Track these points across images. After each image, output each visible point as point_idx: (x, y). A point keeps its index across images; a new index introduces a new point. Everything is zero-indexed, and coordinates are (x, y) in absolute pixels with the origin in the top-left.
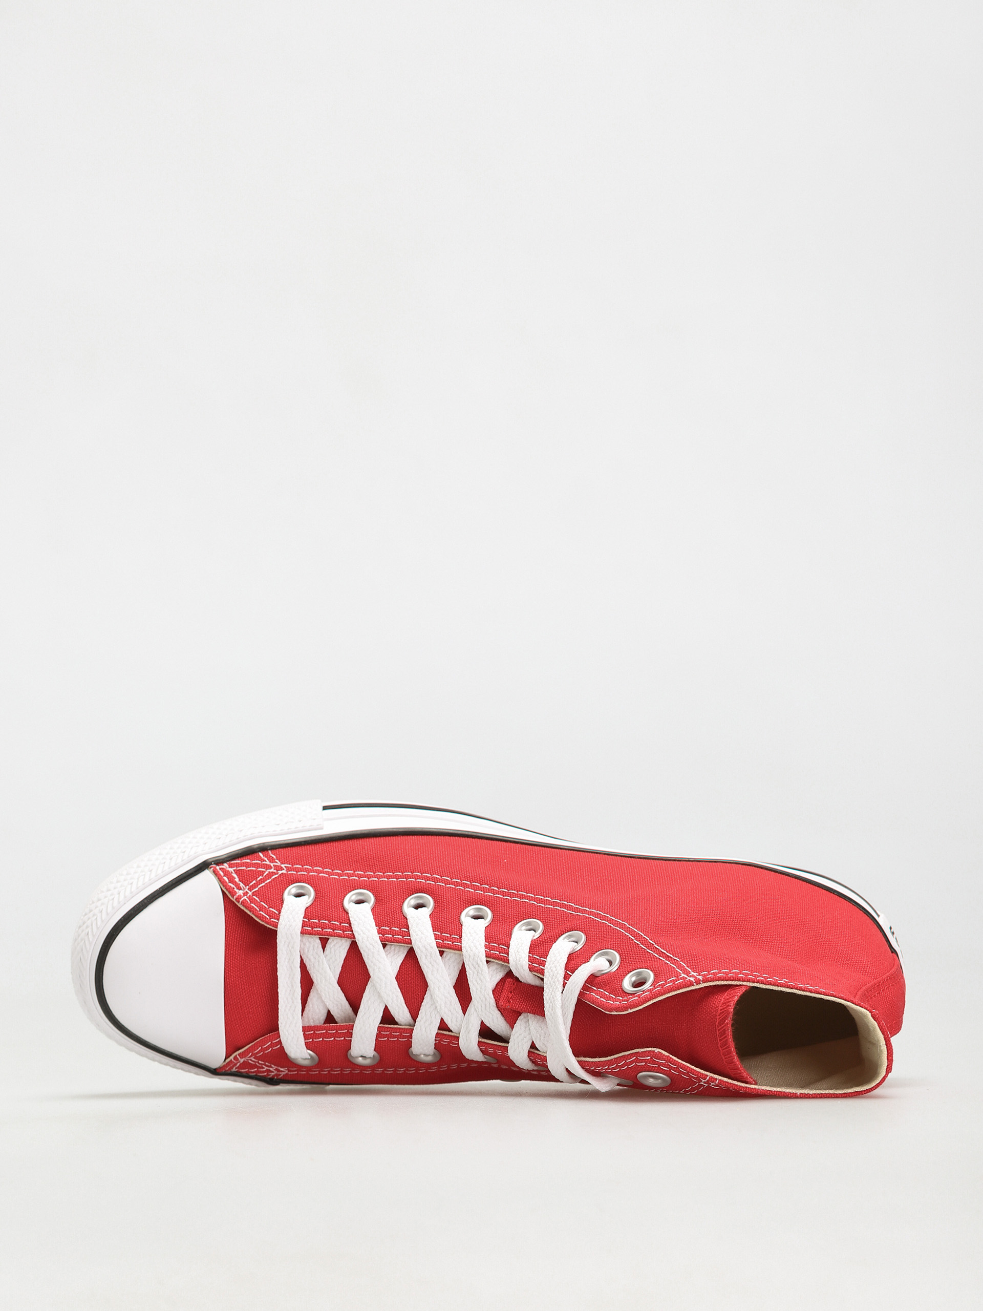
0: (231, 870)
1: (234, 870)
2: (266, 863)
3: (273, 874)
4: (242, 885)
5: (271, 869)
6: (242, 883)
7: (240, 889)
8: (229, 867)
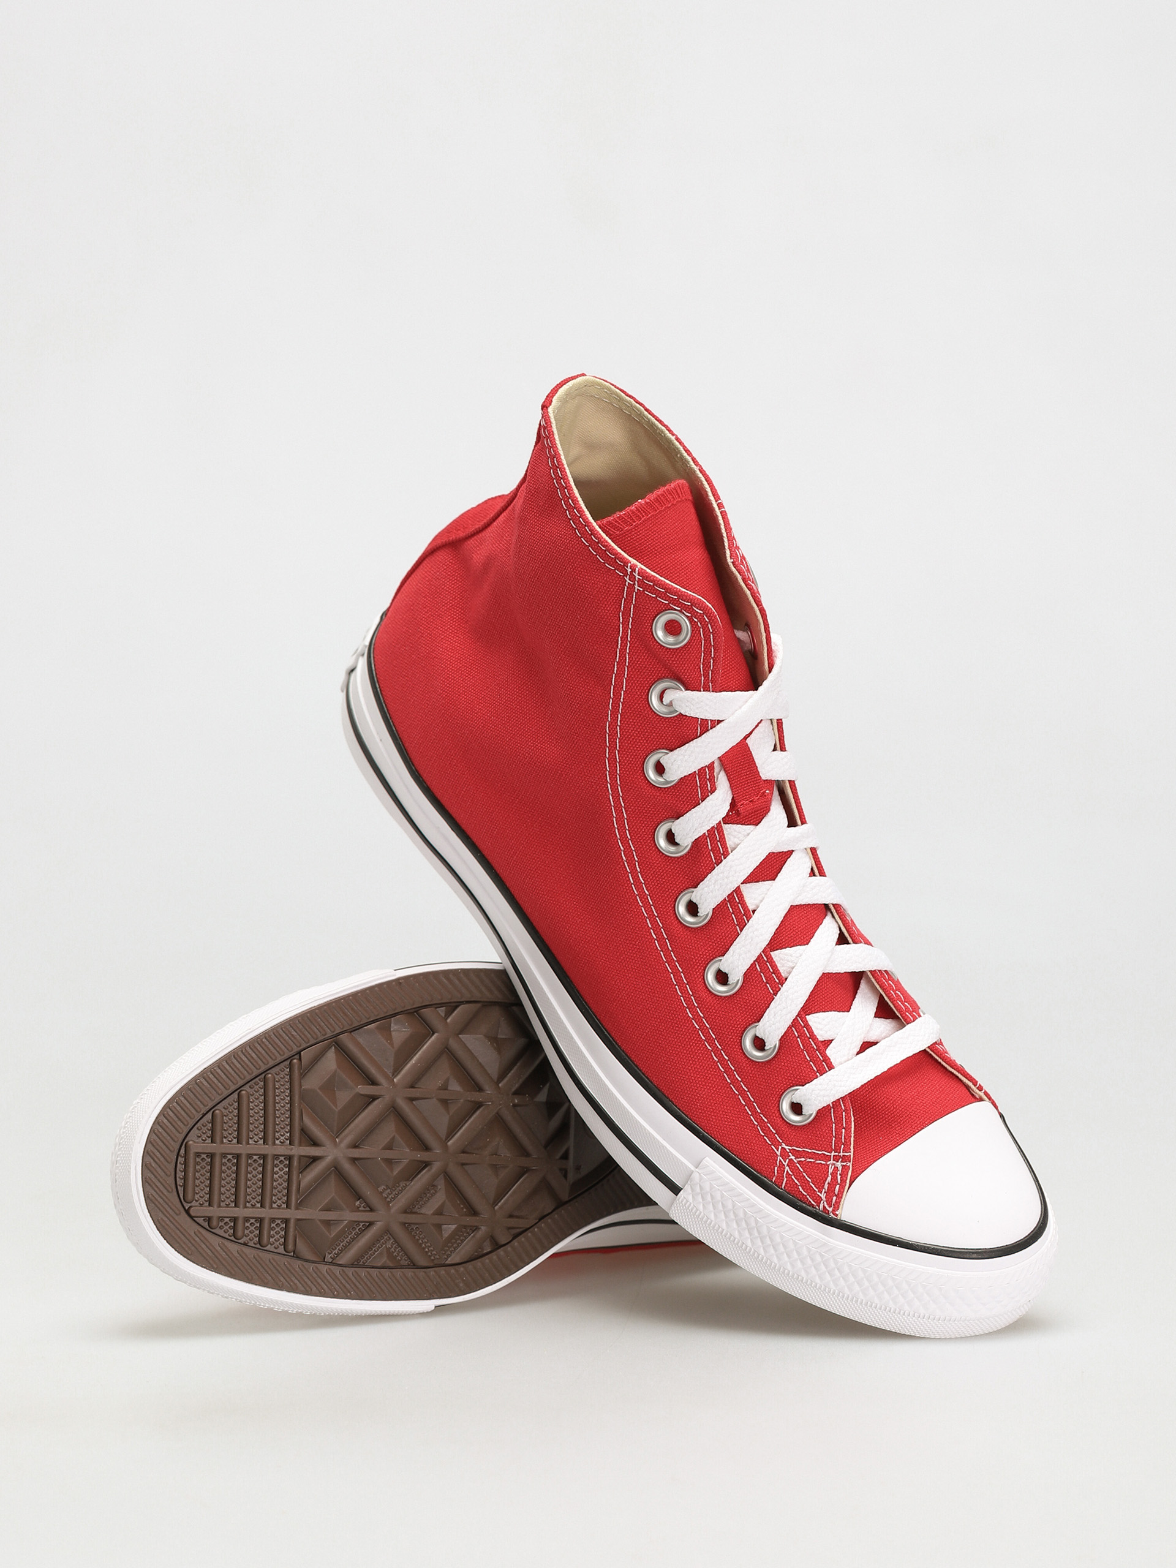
0: (823, 1196)
1: (821, 1193)
2: (789, 1170)
3: (794, 1152)
4: (830, 1171)
5: (792, 1159)
6: (828, 1172)
7: (836, 1168)
8: (822, 1200)
